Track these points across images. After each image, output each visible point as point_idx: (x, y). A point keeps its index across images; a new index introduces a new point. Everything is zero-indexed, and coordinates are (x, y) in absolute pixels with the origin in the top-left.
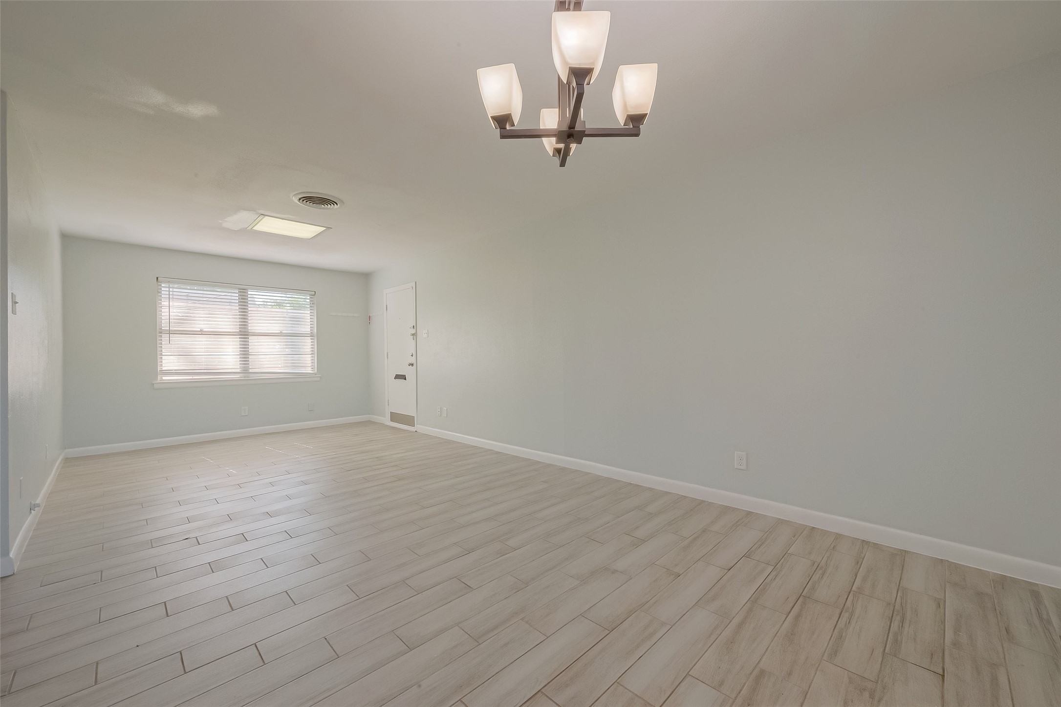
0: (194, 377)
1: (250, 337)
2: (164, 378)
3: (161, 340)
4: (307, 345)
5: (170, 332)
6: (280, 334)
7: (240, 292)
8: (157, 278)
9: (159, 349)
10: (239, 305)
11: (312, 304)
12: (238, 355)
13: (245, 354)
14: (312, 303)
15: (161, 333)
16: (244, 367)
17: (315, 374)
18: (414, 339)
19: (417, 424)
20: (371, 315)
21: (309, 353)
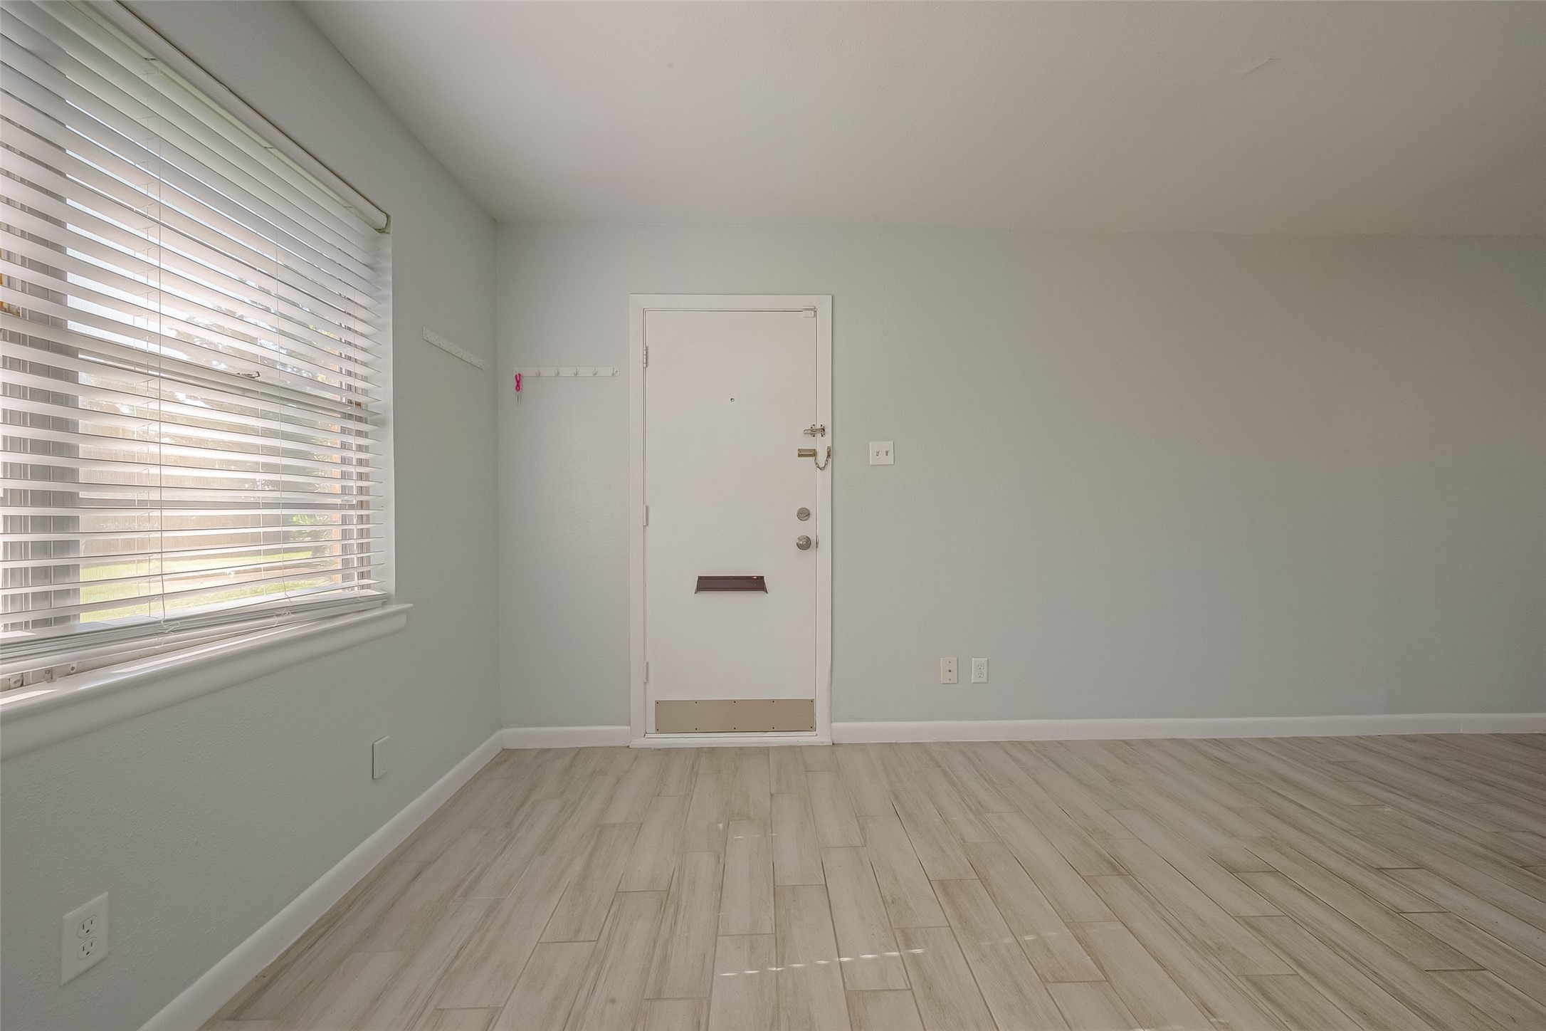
16: (46, 595)
17: (384, 600)
18: (824, 467)
19: (831, 722)
20: (527, 372)
21: (338, 501)
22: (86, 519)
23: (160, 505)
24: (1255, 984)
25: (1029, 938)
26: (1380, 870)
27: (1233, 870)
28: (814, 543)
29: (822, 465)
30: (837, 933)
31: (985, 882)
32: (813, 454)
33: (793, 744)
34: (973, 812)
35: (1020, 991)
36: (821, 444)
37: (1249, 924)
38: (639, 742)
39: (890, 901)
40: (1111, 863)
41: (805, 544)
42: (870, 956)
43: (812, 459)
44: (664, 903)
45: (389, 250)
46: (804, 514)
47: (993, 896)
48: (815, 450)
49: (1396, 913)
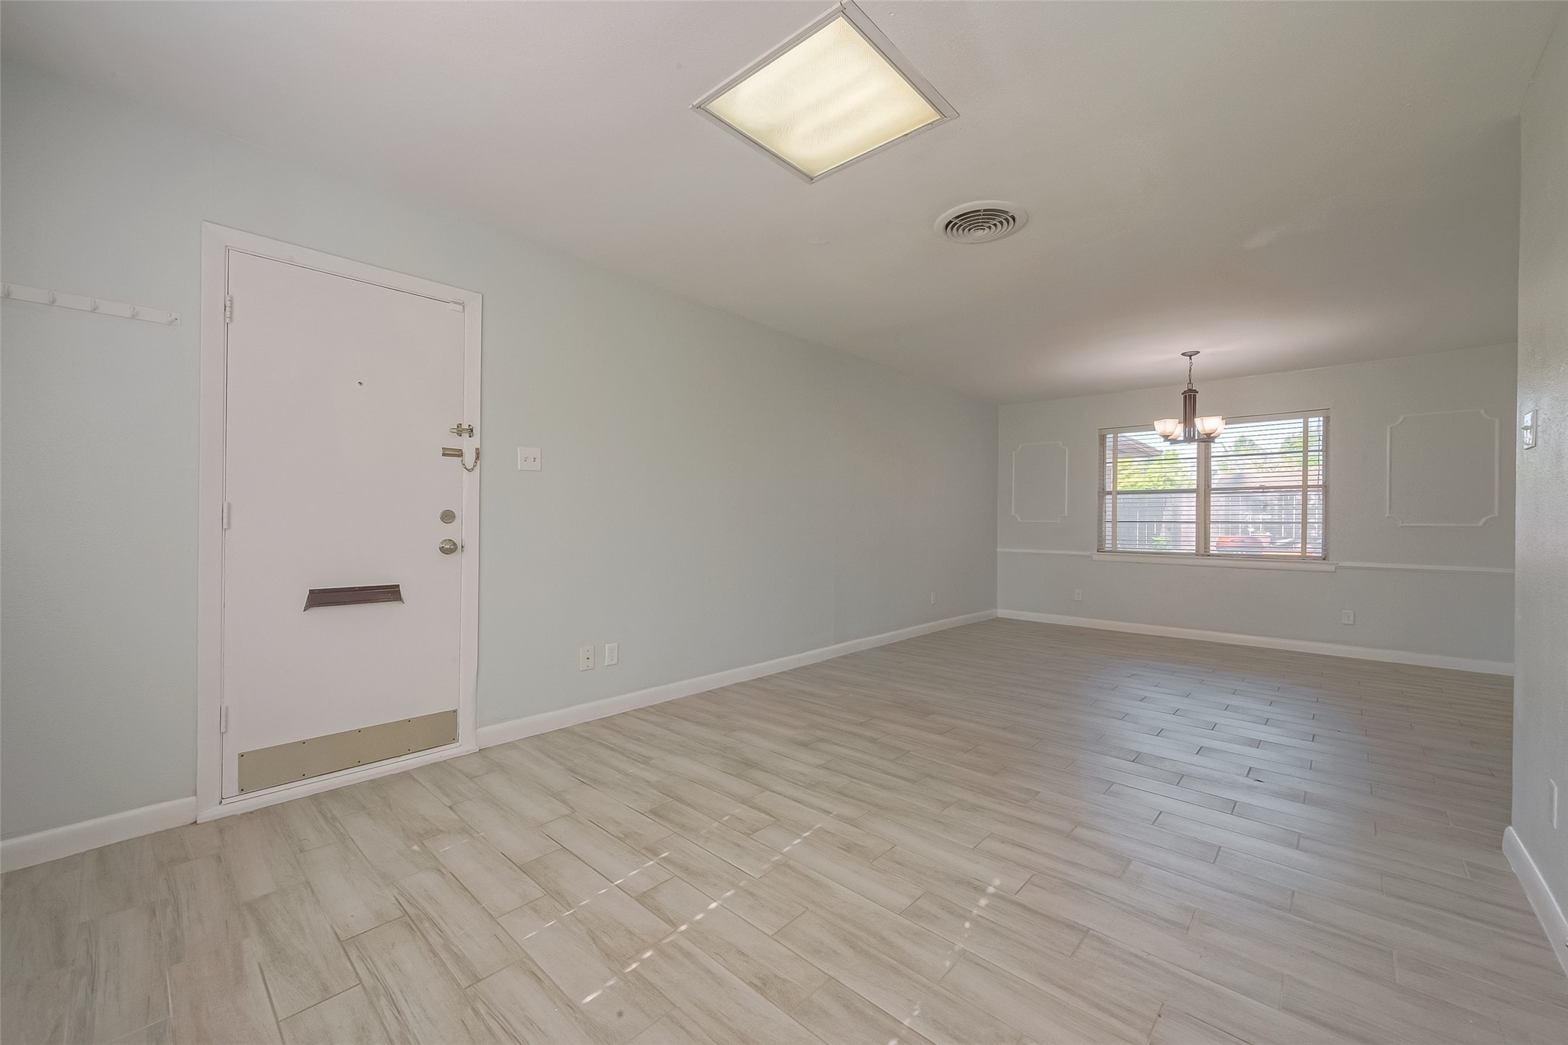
18: (473, 469)
19: (476, 729)
24: (838, 793)
25: (726, 818)
26: (861, 724)
27: (804, 745)
28: (460, 547)
29: (470, 465)
30: (599, 871)
31: (680, 800)
32: (459, 454)
33: (435, 761)
34: (642, 763)
35: (739, 846)
36: (469, 445)
37: (824, 768)
38: (212, 812)
39: (623, 836)
40: (744, 763)
41: (450, 548)
42: (635, 872)
43: (458, 459)
44: (411, 923)
46: (448, 517)
47: (689, 805)
48: (461, 450)
49: (873, 741)
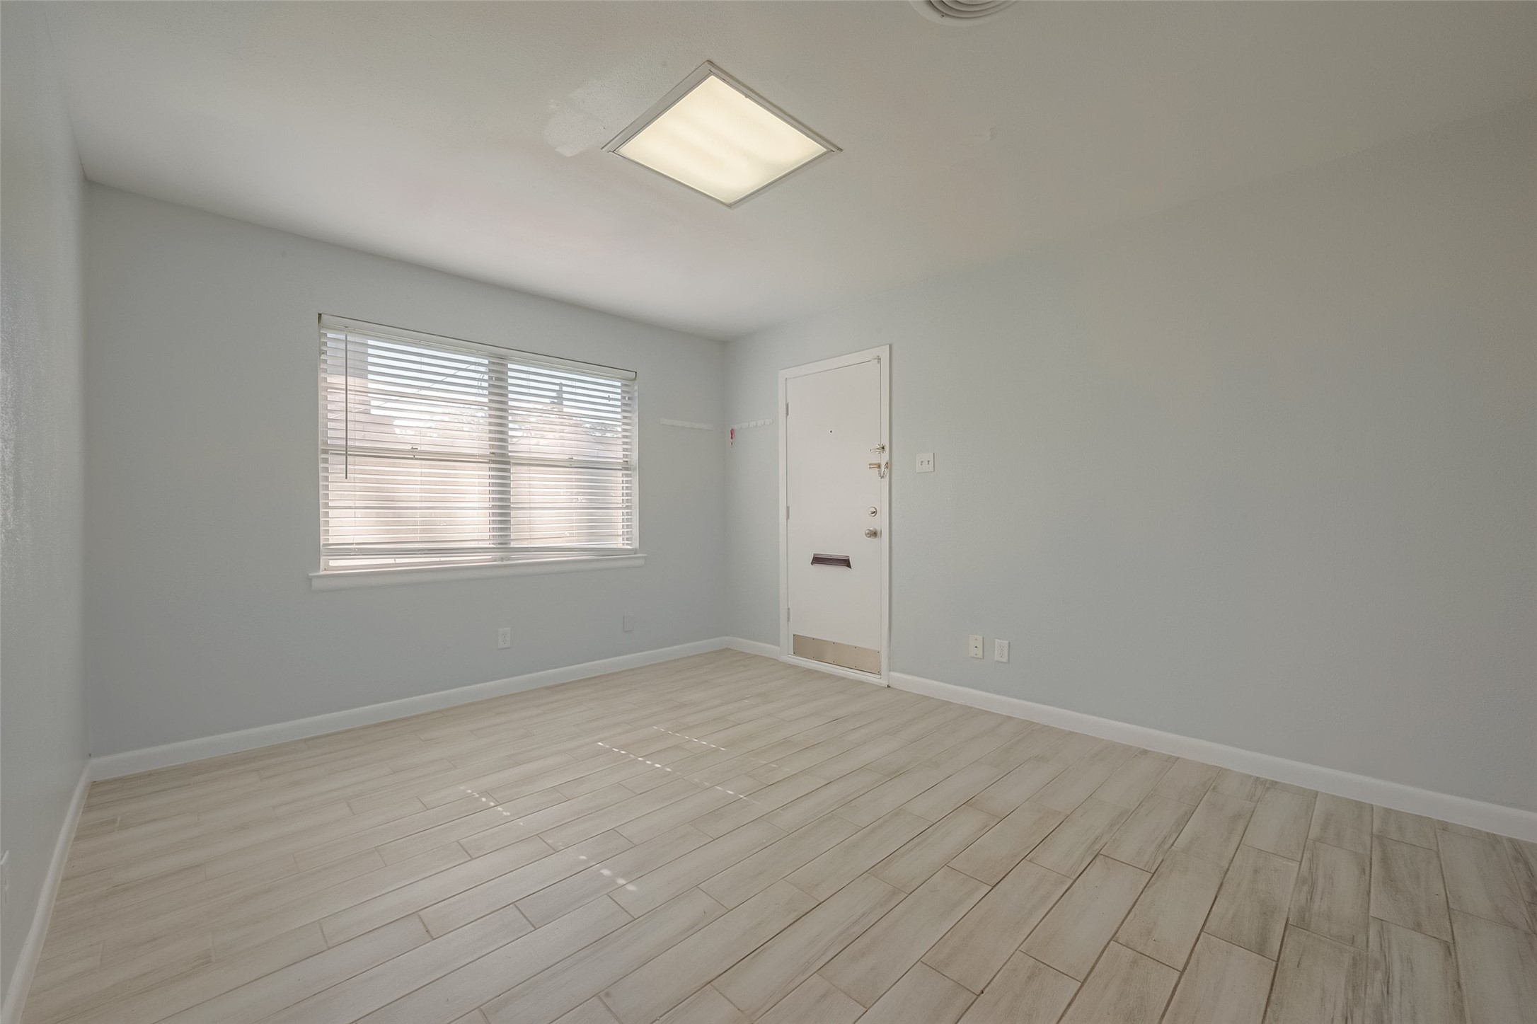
0: (398, 561)
1: (513, 469)
2: (333, 563)
3: (326, 470)
4: (620, 488)
5: (346, 452)
6: (570, 463)
7: (493, 363)
8: (320, 315)
9: (322, 492)
10: (490, 393)
11: (629, 399)
12: (490, 508)
13: (503, 507)
14: (627, 396)
15: (326, 452)
16: (501, 535)
17: (635, 551)
18: (884, 476)
19: (890, 670)
20: (736, 427)
21: (621, 506)
22: (513, 513)
23: (531, 508)
28: (879, 534)
29: (882, 474)
32: (878, 466)
33: (868, 681)
36: (884, 458)
38: (786, 658)
43: (877, 470)
45: (636, 388)
46: (874, 511)
48: (879, 463)
